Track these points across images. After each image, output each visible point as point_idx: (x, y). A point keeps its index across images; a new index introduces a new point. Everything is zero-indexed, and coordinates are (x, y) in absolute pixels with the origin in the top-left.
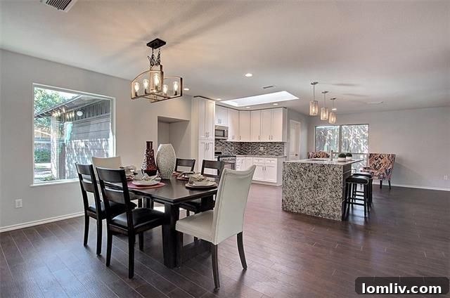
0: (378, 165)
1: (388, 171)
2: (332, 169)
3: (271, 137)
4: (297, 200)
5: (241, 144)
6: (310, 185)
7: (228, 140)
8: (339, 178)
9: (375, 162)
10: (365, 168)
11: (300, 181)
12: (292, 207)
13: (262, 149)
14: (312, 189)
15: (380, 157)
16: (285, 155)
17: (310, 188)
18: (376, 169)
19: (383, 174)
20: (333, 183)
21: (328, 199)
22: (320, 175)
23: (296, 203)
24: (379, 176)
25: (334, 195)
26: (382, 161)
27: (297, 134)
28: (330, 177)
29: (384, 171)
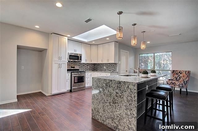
0: (179, 78)
1: (185, 82)
2: (127, 85)
3: (108, 60)
4: (101, 111)
5: (95, 64)
6: (110, 100)
7: (82, 62)
8: (133, 96)
9: (176, 76)
10: (170, 80)
11: (103, 95)
12: (97, 117)
13: (105, 67)
14: (112, 104)
15: (180, 72)
16: (117, 71)
17: (110, 103)
18: (177, 80)
19: (182, 84)
20: (128, 101)
21: (124, 115)
22: (117, 91)
23: (101, 114)
24: (179, 85)
25: (129, 113)
26: (181, 75)
27: (127, 59)
28: (126, 94)
29: (183, 82)
